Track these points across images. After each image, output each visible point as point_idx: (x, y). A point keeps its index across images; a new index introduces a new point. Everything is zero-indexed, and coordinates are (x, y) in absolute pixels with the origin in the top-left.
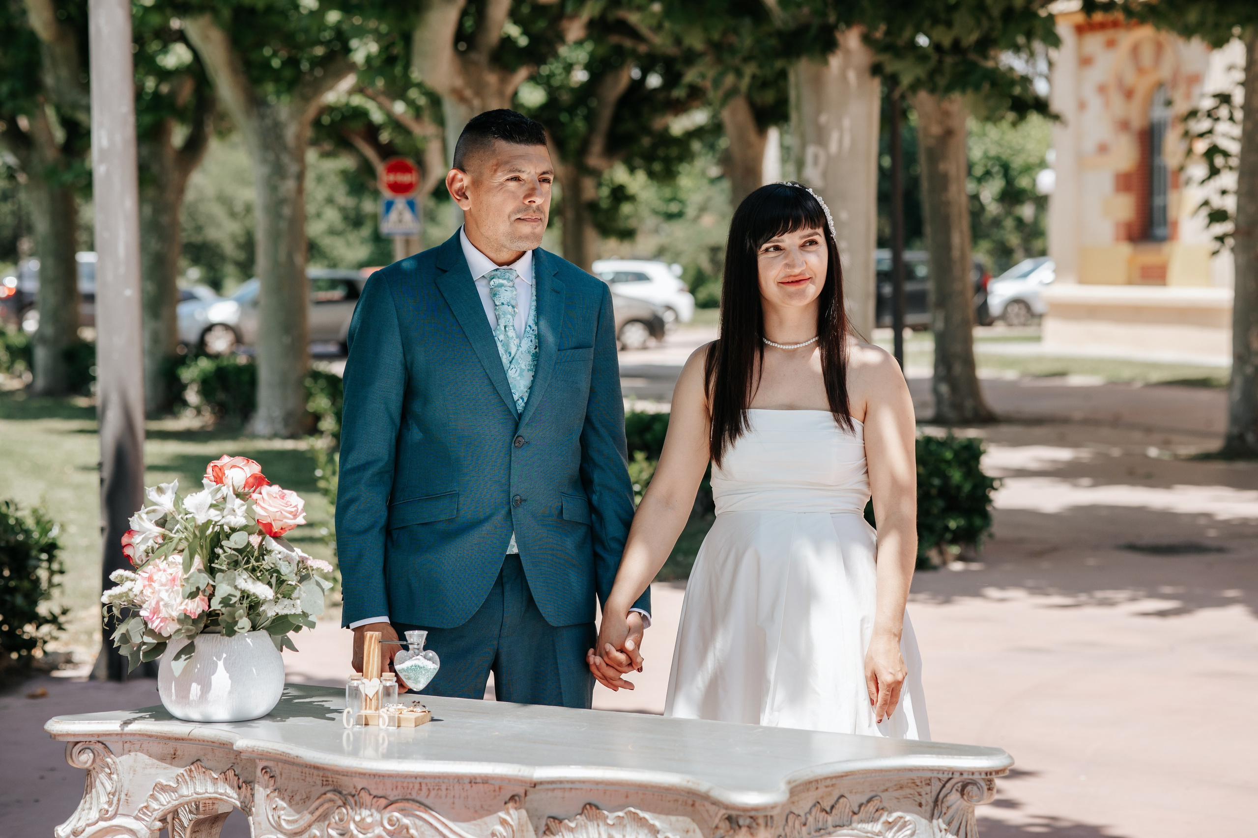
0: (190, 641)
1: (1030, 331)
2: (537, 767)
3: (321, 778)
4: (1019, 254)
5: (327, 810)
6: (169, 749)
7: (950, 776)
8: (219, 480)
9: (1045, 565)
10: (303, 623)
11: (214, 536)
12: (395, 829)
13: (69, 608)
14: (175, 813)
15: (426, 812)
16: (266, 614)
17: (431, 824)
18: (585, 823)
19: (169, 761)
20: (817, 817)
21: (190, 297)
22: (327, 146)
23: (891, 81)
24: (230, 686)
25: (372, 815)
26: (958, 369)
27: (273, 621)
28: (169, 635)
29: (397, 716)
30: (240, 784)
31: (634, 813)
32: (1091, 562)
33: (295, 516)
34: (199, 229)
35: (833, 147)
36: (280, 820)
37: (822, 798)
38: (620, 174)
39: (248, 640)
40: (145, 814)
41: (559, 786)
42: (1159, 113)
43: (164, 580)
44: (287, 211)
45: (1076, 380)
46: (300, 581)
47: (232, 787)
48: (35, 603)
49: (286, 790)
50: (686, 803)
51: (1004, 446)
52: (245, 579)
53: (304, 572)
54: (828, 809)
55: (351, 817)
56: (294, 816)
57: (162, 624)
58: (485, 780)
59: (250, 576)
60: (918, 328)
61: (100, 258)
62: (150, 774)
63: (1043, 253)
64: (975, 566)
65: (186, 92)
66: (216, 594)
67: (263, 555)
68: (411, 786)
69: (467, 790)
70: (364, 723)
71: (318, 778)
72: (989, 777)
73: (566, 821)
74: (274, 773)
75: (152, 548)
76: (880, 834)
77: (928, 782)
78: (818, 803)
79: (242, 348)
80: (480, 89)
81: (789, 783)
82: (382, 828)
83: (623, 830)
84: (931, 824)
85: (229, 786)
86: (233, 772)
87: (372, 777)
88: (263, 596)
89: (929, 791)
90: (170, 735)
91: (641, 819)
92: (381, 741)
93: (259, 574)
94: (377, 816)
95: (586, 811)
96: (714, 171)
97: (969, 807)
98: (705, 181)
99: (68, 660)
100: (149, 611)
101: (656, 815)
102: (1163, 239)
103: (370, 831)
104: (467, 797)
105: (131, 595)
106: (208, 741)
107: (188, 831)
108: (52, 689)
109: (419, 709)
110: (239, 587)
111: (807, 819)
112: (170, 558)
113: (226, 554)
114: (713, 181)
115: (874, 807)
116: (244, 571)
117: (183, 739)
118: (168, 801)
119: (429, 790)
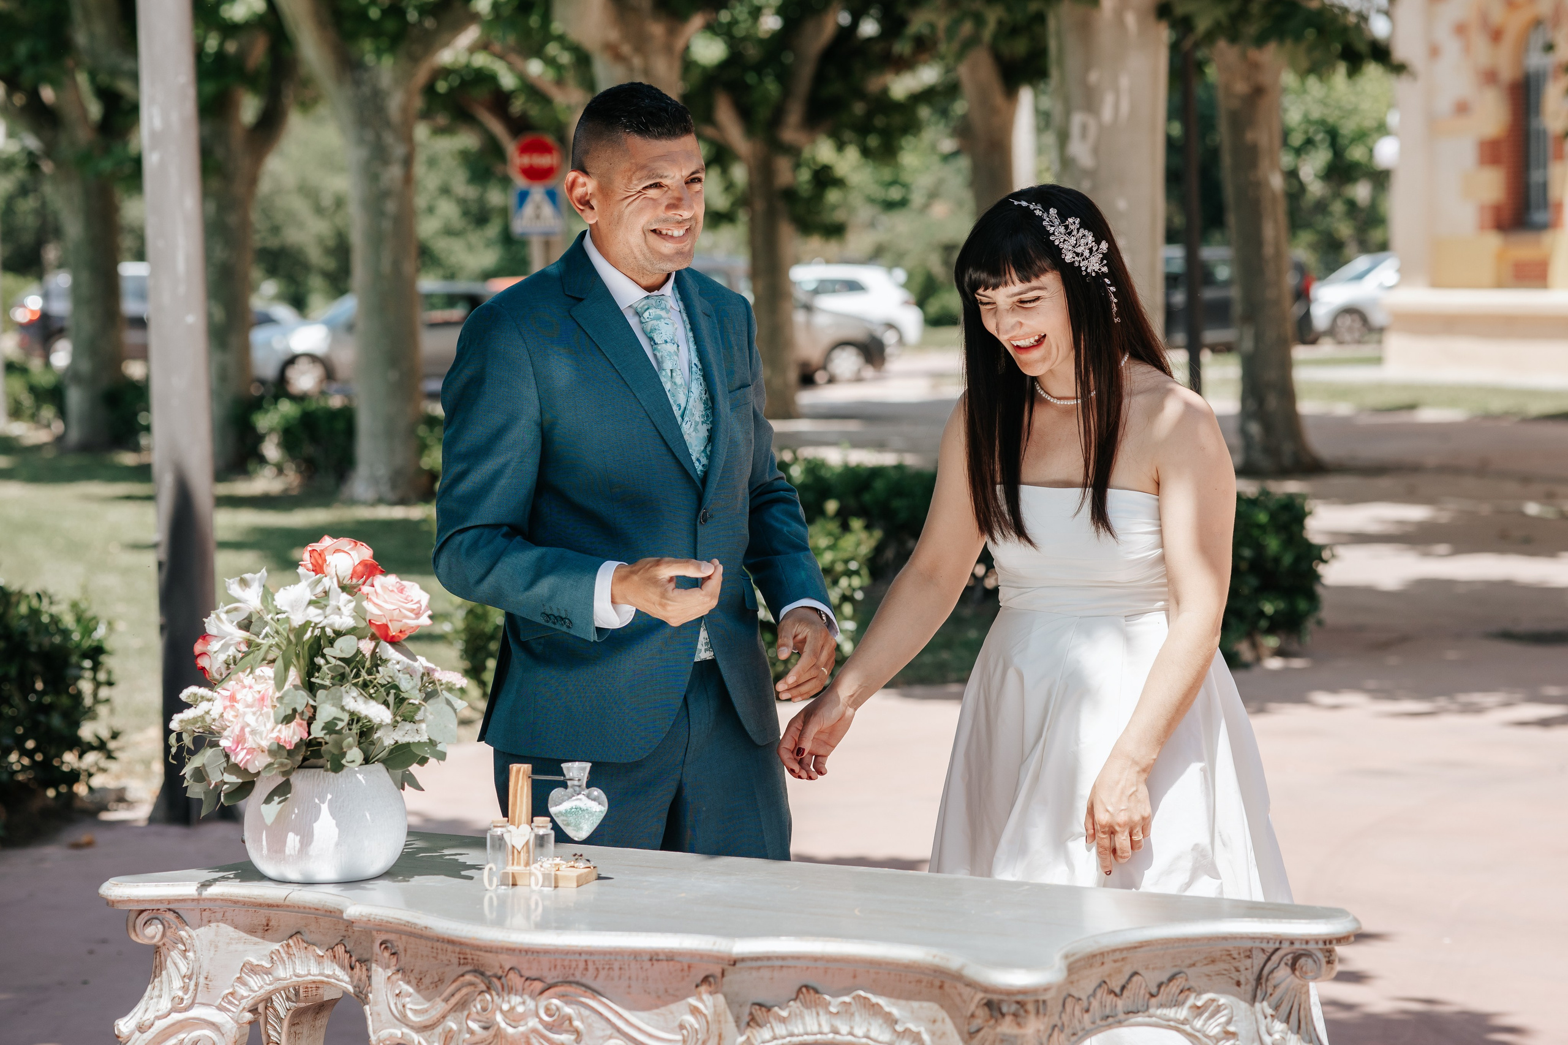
0: (284, 779)
1: (1367, 350)
2: (736, 939)
3: (457, 955)
4: (1351, 248)
5: (465, 997)
6: (260, 918)
7: (1277, 945)
8: (318, 568)
9: (1393, 660)
10: (430, 753)
11: (314, 641)
12: (554, 1021)
13: (120, 730)
14: (268, 1001)
15: (594, 998)
16: (382, 743)
17: (601, 1014)
18: (801, 1011)
19: (259, 934)
20: (1103, 1002)
21: (267, 320)
22: (442, 120)
23: (1183, 25)
24: (337, 836)
25: (524, 1003)
26: (1272, 402)
27: (391, 752)
28: (256, 771)
29: (553, 873)
30: (353, 964)
31: (865, 998)
32: (1452, 655)
33: (418, 615)
34: (276, 230)
35: (1107, 114)
36: (405, 1010)
37: (1110, 975)
38: (824, 151)
39: (360, 777)
40: (230, 1003)
41: (765, 963)
42: (1536, 60)
43: (250, 699)
44: (391, 206)
45: (1428, 415)
46: (425, 700)
47: (342, 967)
48: (77, 725)
49: (412, 971)
50: (932, 985)
51: (1334, 503)
52: (354, 698)
53: (430, 688)
54: (1117, 990)
55: (497, 1005)
56: (423, 1004)
57: (248, 757)
58: (670, 957)
59: (361, 694)
60: (1219, 349)
61: (154, 272)
62: (236, 951)
63: (1383, 247)
64: (1297, 663)
65: (258, 52)
66: (317, 717)
67: (377, 666)
68: (574, 964)
69: (646, 970)
70: (511, 883)
71: (453, 955)
72: (1328, 946)
73: (776, 1009)
74: (397, 948)
75: (234, 657)
76: (1186, 1022)
77: (1248, 953)
78: (1105, 982)
79: (335, 386)
80: (641, 43)
81: (1066, 957)
82: (537, 1020)
83: (850, 1020)
84: (1253, 1009)
85: (339, 966)
86: (343, 947)
87: (524, 953)
88: (379, 719)
89: (1249, 966)
90: (261, 901)
91: (873, 1005)
92: (533, 906)
93: (372, 691)
94: (531, 1004)
95: (801, 996)
96: (948, 145)
97: (1303, 986)
98: (935, 159)
99: (121, 798)
100: (231, 739)
101: (893, 1000)
102: (1544, 227)
103: (522, 1023)
104: (647, 978)
105: (208, 719)
106: (310, 908)
107: (286, 1024)
108: (101, 836)
109: (581, 864)
110: (347, 708)
111: (1090, 1004)
112: (258, 671)
113: (329, 665)
114: (947, 158)
115: (1178, 986)
116: (353, 688)
117: (278, 906)
118: (259, 985)
119: (597, 969)
